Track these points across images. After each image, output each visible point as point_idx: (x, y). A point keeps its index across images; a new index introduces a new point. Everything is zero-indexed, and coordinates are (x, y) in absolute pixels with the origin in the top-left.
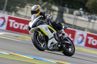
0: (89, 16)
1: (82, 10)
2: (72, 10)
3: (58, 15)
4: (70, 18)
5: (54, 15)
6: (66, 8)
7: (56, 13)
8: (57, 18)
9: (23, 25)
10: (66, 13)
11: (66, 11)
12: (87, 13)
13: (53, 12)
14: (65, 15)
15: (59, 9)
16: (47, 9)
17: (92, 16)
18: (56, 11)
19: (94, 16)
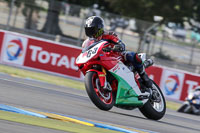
0: (113, 21)
1: (98, 8)
2: (76, 7)
3: (48, 18)
4: (72, 24)
5: (39, 17)
6: (63, 3)
7: (44, 14)
8: (46, 25)
9: (58, 56)
10: (64, 14)
11: (64, 9)
12: (107, 14)
13: (37, 12)
14: (62, 17)
15: (50, 6)
16: (26, 5)
17: (118, 19)
18: (43, 9)
19: (122, 20)
